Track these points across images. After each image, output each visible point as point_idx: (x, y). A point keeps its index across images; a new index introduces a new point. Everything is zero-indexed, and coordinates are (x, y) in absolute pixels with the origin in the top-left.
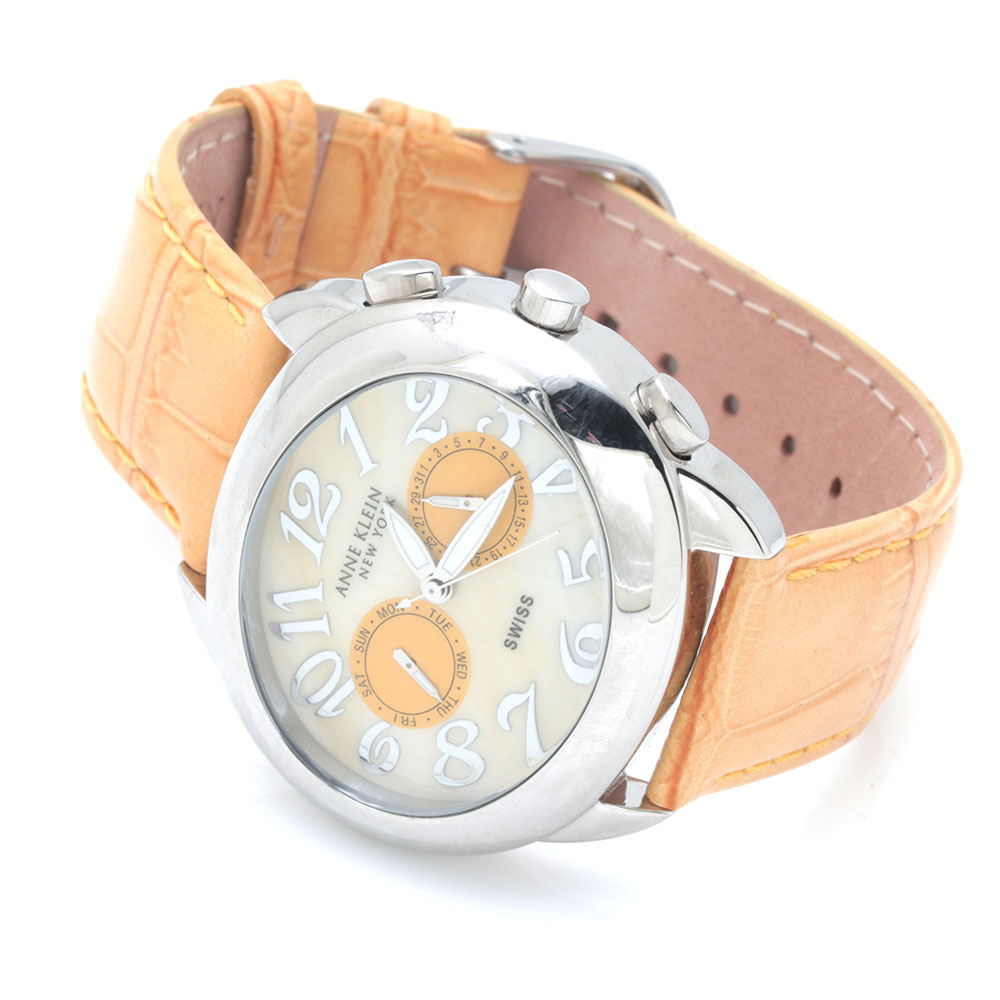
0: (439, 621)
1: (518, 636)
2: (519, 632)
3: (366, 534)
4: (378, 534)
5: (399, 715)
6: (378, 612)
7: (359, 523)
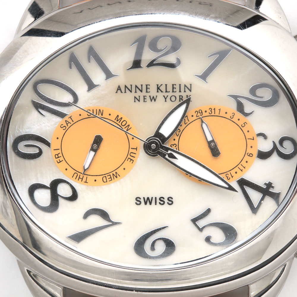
0: (132, 154)
1: (146, 203)
2: (148, 203)
3: (162, 92)
4: (166, 99)
5: (59, 151)
6: (118, 116)
7: (166, 85)
